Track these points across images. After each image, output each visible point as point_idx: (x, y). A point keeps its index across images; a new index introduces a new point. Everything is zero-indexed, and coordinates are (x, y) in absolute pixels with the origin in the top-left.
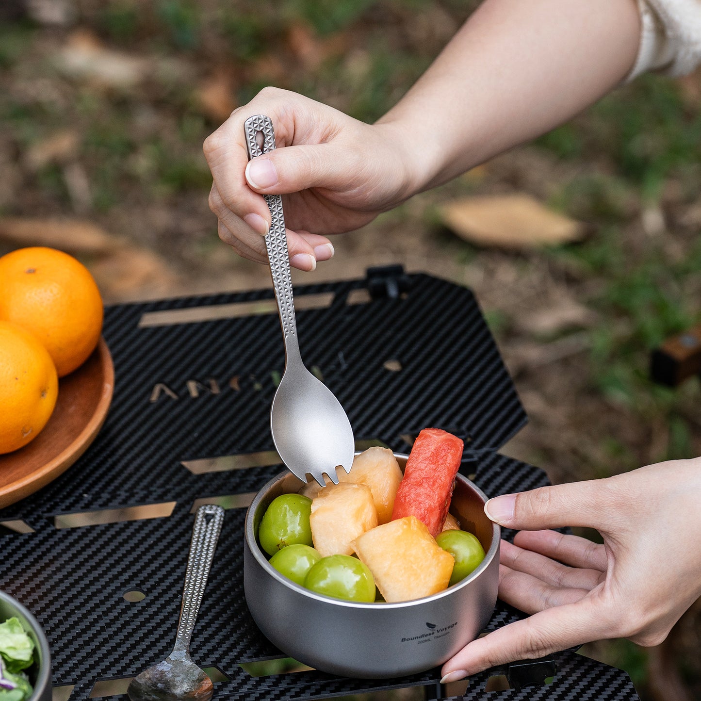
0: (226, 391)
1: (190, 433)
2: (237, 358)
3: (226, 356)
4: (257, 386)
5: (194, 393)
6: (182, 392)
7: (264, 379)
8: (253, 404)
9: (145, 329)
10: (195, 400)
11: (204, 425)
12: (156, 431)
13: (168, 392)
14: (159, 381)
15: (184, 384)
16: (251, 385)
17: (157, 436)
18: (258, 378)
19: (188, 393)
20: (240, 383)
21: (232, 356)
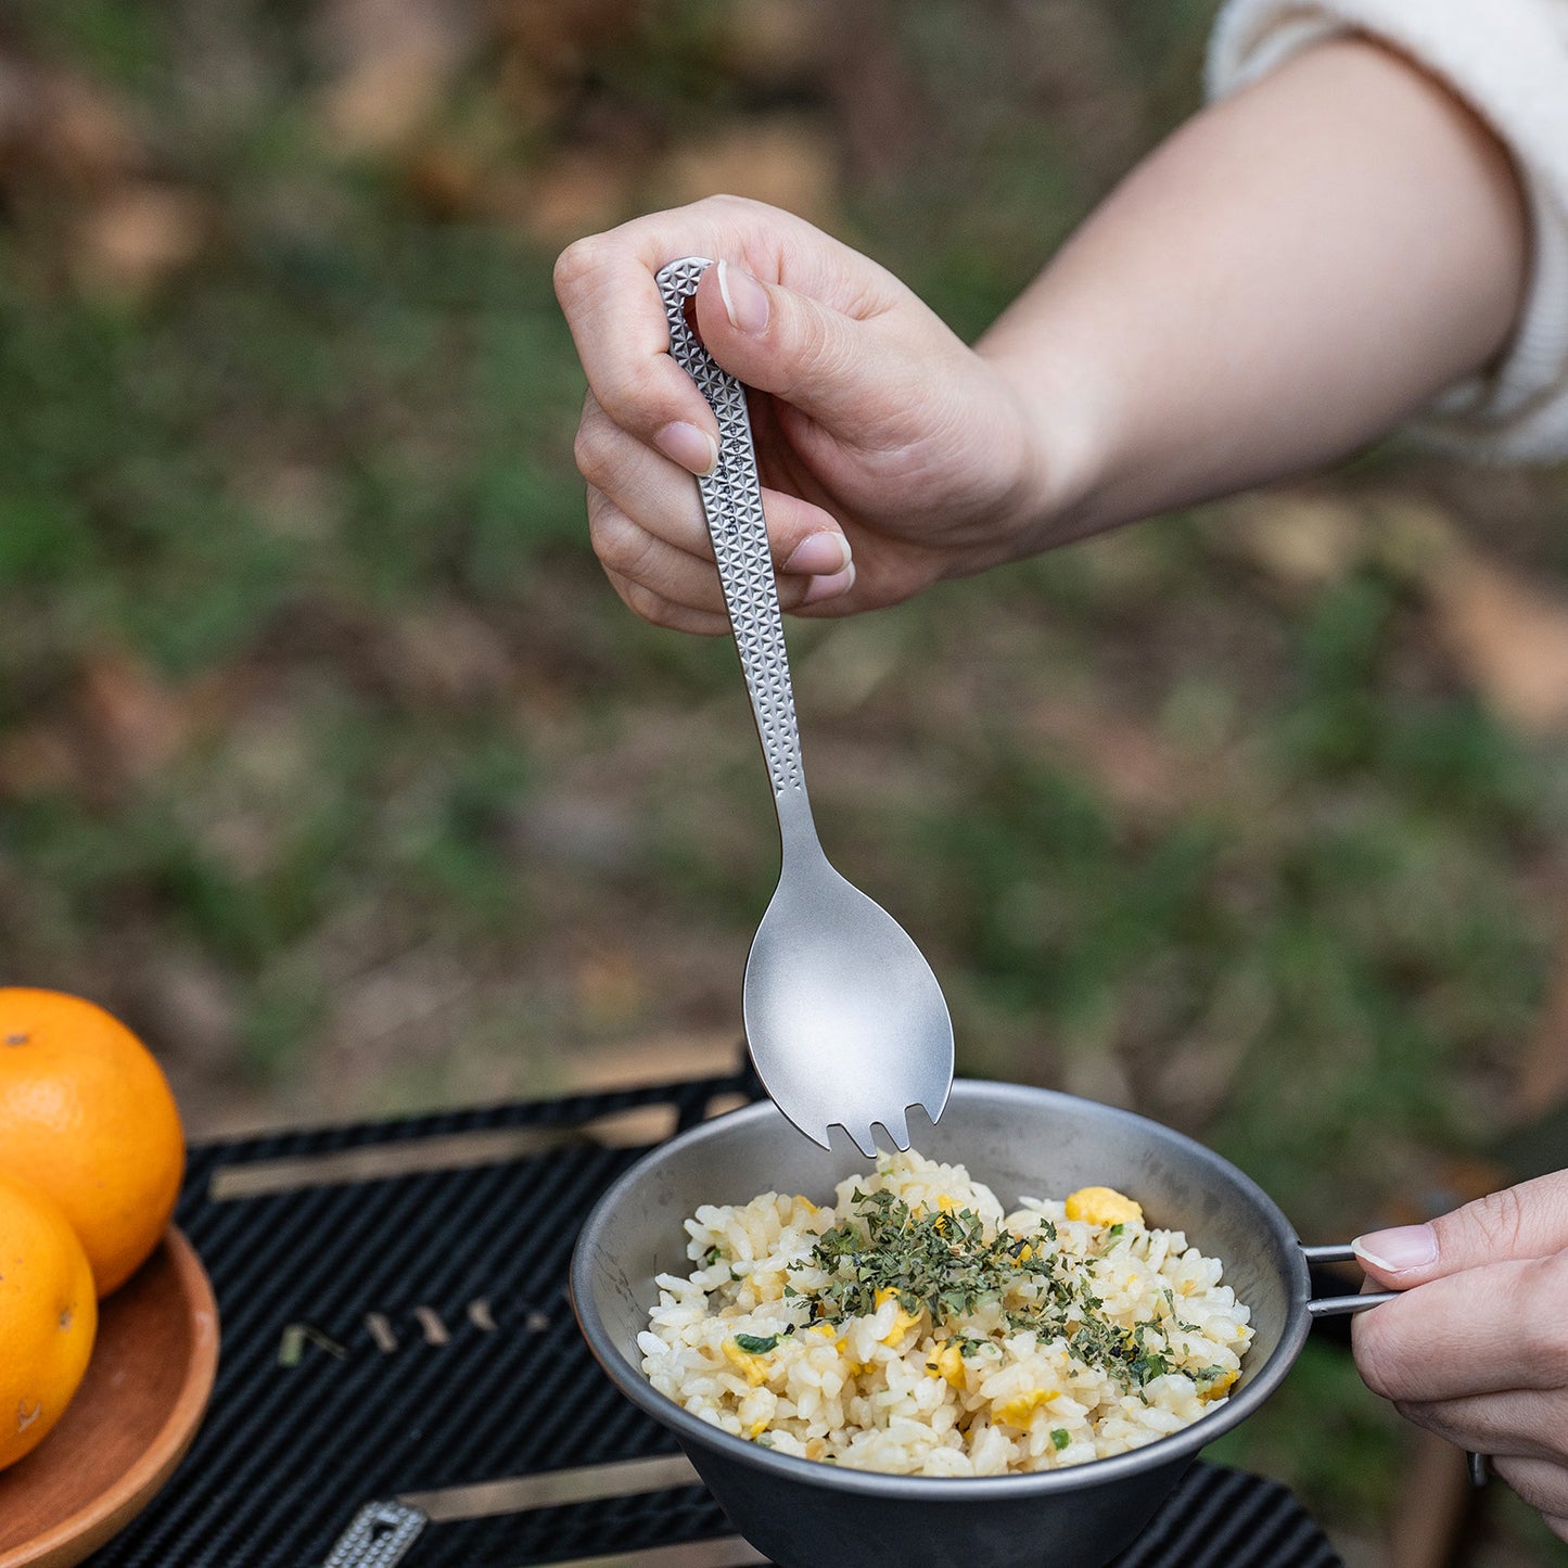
0: (463, 1333)
1: (399, 1430)
2: (474, 1258)
3: (445, 1255)
4: (537, 1322)
5: (387, 1342)
6: (358, 1340)
7: (551, 1303)
8: (537, 1360)
9: (229, 1205)
10: (391, 1359)
11: (430, 1412)
12: (316, 1429)
13: (323, 1343)
14: (295, 1318)
15: (358, 1322)
16: (521, 1320)
17: (321, 1442)
18: (537, 1302)
19: (372, 1344)
20: (495, 1313)
21: (460, 1254)
